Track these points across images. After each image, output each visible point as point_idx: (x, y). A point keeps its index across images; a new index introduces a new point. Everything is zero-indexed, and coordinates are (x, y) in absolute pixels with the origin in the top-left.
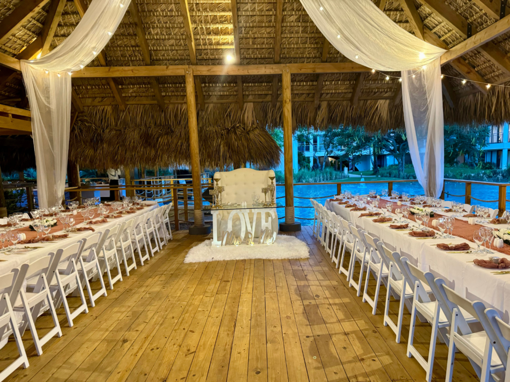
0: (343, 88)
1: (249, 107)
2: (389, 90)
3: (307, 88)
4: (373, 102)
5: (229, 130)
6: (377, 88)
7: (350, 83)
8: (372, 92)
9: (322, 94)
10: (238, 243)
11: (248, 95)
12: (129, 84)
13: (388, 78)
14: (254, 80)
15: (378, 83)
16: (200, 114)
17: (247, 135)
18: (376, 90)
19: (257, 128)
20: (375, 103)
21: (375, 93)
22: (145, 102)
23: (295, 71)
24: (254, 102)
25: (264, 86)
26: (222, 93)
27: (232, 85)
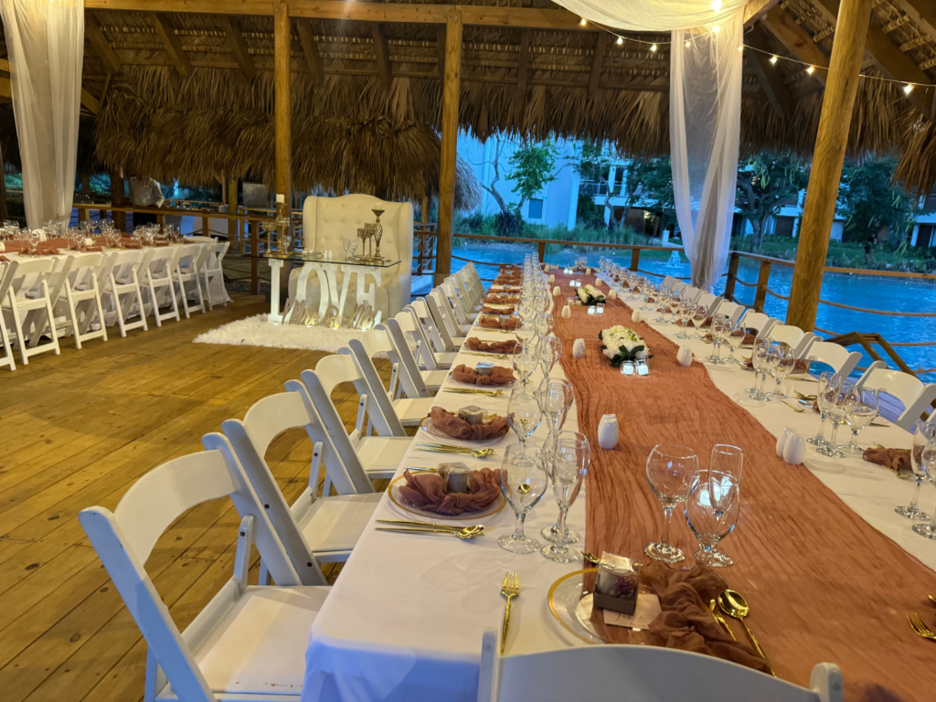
0: (573, 62)
1: (402, 85)
2: (659, 73)
3: (505, 56)
4: (631, 94)
5: (363, 126)
6: (637, 67)
7: (584, 53)
8: (627, 73)
9: (533, 72)
10: (313, 322)
11: (399, 63)
12: (191, 29)
13: (620, 41)
14: (406, 33)
15: (637, 57)
16: (315, 92)
17: (394, 138)
18: (635, 72)
19: (414, 125)
20: (634, 98)
21: (634, 77)
22: (223, 64)
23: (471, 21)
24: (411, 77)
25: (425, 47)
26: (351, 56)
27: (368, 40)
